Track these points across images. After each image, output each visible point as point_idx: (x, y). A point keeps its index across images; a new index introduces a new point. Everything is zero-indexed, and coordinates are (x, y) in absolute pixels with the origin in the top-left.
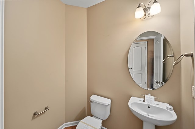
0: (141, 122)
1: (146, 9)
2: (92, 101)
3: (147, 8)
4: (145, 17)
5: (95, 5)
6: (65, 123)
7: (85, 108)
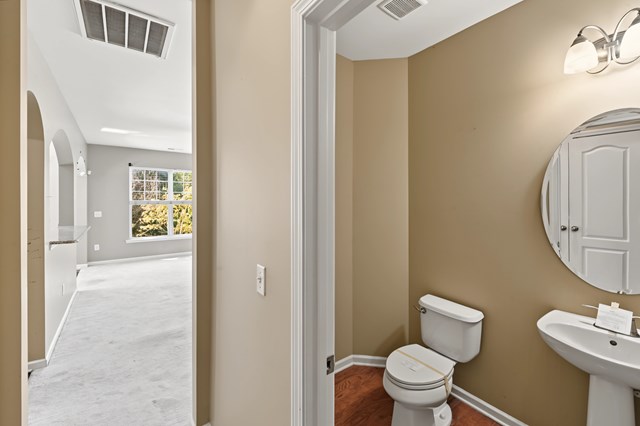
0: (584, 377)
1: (608, 40)
2: (424, 308)
3: (611, 36)
4: (604, 64)
5: (433, 47)
6: (354, 354)
7: (402, 327)
